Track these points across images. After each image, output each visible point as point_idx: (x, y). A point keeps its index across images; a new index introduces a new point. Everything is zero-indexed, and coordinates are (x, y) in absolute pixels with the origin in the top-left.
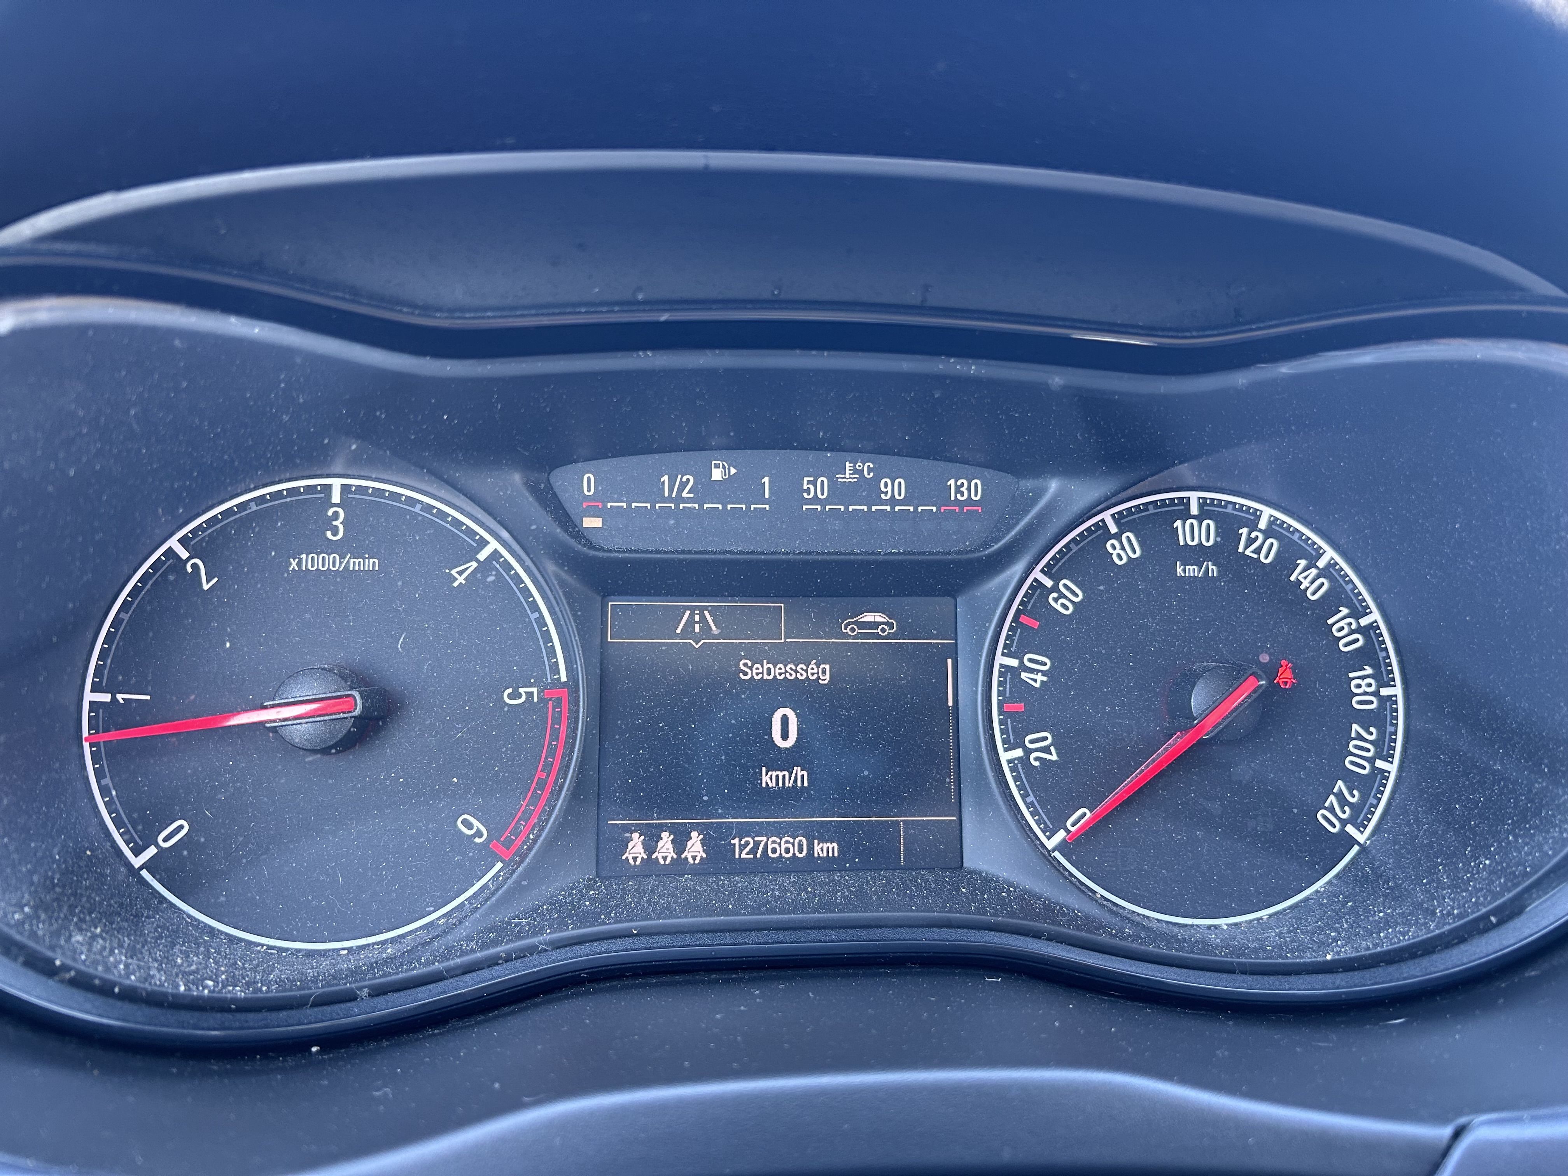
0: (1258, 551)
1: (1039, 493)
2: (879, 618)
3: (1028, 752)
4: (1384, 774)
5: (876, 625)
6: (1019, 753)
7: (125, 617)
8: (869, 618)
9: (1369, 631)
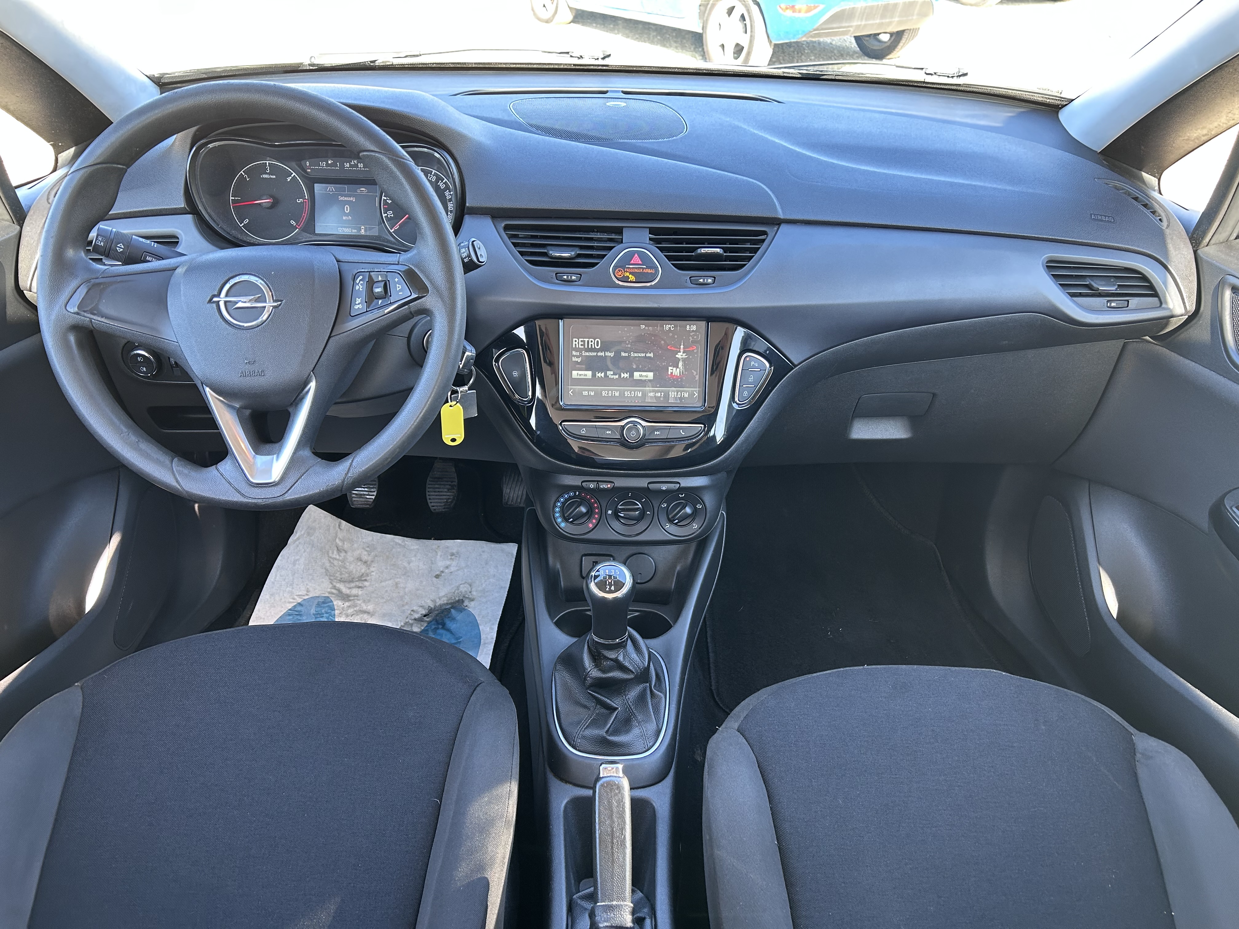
0: (432, 179)
2: (364, 189)
3: (388, 215)
6: (386, 215)
7: (235, 185)
8: (362, 189)
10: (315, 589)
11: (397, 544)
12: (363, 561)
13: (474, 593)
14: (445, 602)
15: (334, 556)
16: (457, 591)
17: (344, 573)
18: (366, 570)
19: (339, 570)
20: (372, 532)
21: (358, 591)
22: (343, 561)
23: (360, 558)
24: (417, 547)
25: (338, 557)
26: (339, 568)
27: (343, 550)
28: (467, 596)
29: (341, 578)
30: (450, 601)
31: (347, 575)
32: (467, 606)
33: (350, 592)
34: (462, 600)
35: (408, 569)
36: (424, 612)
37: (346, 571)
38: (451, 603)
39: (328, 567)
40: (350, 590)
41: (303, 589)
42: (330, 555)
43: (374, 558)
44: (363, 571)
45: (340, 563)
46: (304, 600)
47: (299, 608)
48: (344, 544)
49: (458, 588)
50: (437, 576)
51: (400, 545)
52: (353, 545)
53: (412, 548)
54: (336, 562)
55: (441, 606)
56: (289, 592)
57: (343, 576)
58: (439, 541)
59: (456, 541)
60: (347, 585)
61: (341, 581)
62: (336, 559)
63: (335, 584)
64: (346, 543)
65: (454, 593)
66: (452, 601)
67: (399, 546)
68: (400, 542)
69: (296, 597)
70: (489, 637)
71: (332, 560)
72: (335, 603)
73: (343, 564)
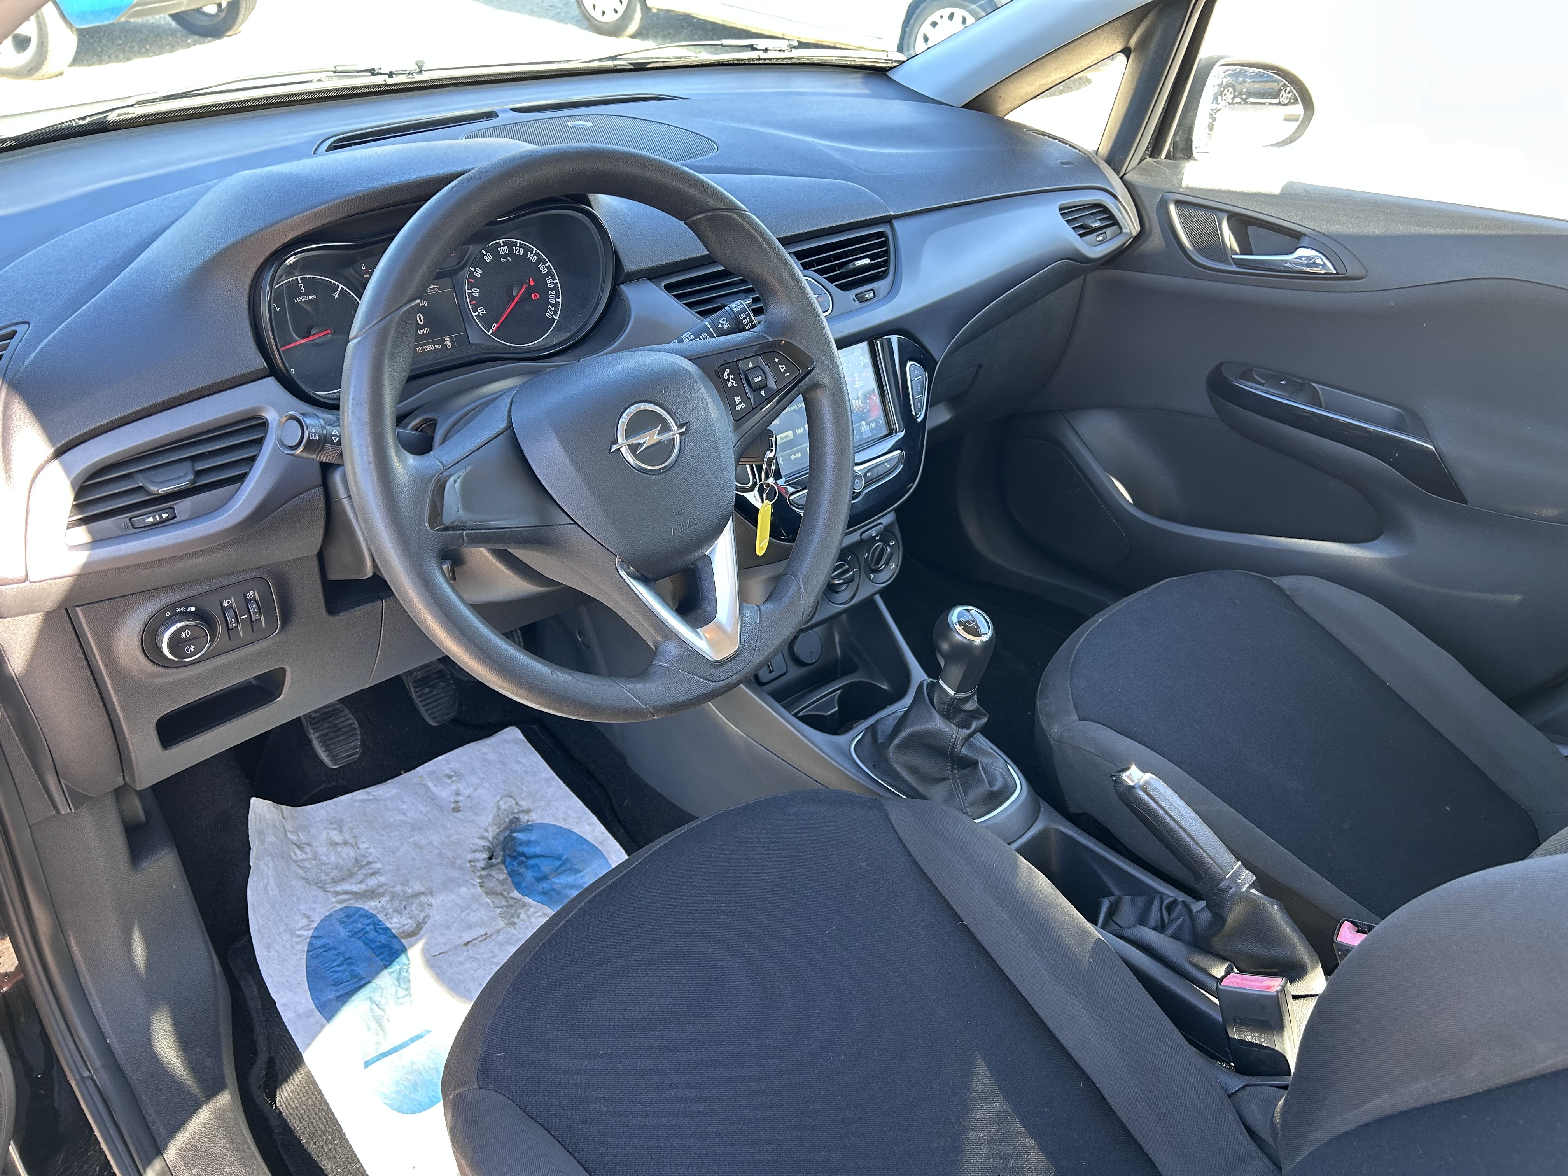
0: (519, 252)
1: (468, 249)
2: (435, 286)
3: (479, 312)
4: (559, 302)
5: (434, 288)
6: (477, 313)
8: (432, 287)
9: (548, 267)
10: (314, 910)
11: (363, 801)
12: (341, 844)
13: (523, 803)
14: (497, 831)
15: (300, 857)
16: (500, 813)
17: (329, 871)
18: (356, 852)
19: (319, 871)
20: (319, 804)
21: (377, 879)
22: (315, 857)
23: (333, 842)
24: (394, 791)
25: (305, 856)
26: (318, 868)
27: (304, 844)
28: (516, 811)
29: (333, 879)
30: (502, 828)
31: (336, 871)
32: (528, 821)
33: (367, 885)
34: (515, 818)
35: (410, 821)
36: (486, 855)
37: (330, 867)
38: (506, 829)
39: (304, 875)
40: (364, 884)
41: (300, 917)
42: (294, 858)
43: (352, 832)
44: (352, 854)
45: (313, 862)
46: (316, 929)
47: (319, 943)
48: (299, 836)
49: (499, 809)
50: (456, 810)
51: (368, 800)
52: (309, 831)
53: (388, 795)
54: (306, 864)
55: (496, 837)
56: (285, 931)
57: (333, 875)
58: (413, 771)
59: (436, 760)
60: (353, 881)
61: (336, 882)
62: (304, 860)
63: (332, 889)
64: (300, 834)
65: (498, 815)
66: (505, 826)
67: (369, 803)
68: (366, 797)
69: (299, 933)
70: (596, 834)
71: (301, 864)
72: (366, 908)
73: (318, 861)
